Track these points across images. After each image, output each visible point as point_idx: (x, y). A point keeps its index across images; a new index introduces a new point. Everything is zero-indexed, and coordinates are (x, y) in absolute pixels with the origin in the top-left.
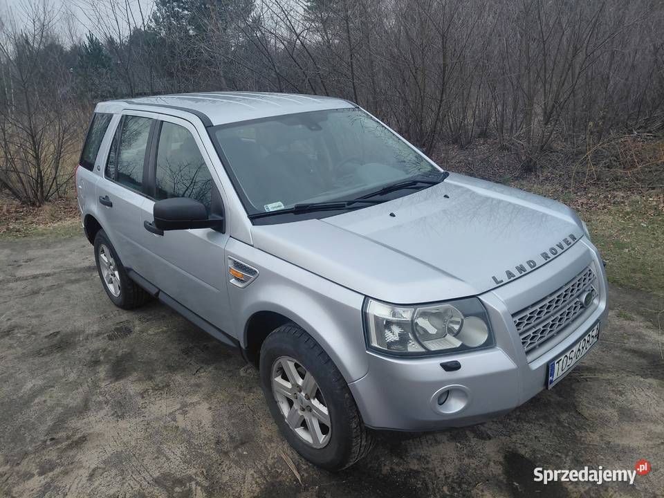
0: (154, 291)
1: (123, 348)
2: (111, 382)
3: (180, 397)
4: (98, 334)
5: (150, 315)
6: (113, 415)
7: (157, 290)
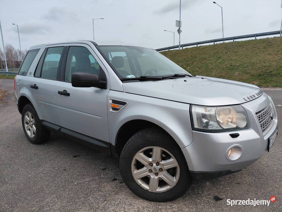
0: (58, 128)
7: (60, 127)
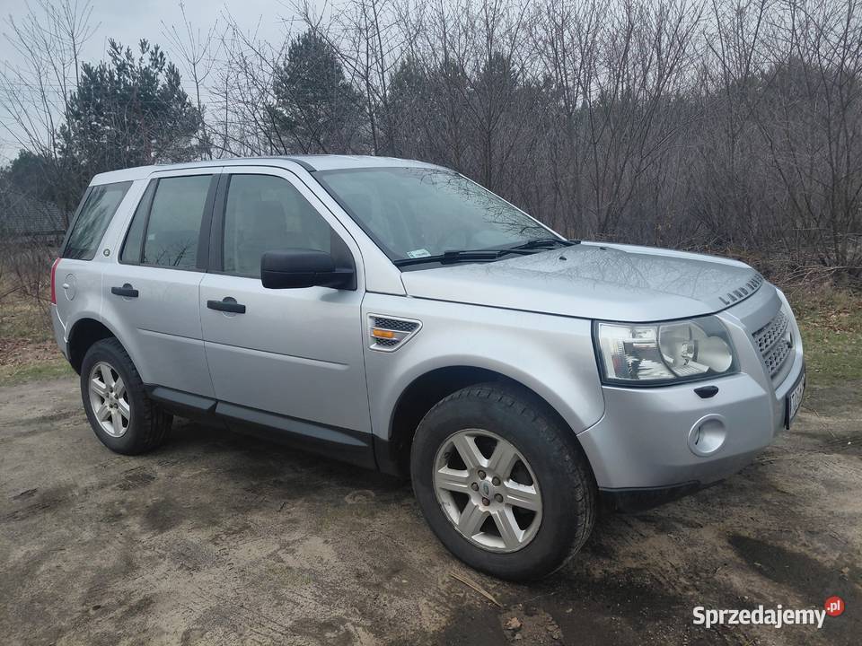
0: (206, 405)
1: (151, 497)
2: (155, 535)
3: (274, 537)
4: (102, 486)
5: (173, 458)
6: (180, 568)
7: (213, 403)
